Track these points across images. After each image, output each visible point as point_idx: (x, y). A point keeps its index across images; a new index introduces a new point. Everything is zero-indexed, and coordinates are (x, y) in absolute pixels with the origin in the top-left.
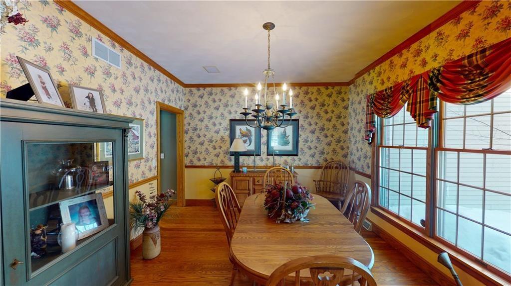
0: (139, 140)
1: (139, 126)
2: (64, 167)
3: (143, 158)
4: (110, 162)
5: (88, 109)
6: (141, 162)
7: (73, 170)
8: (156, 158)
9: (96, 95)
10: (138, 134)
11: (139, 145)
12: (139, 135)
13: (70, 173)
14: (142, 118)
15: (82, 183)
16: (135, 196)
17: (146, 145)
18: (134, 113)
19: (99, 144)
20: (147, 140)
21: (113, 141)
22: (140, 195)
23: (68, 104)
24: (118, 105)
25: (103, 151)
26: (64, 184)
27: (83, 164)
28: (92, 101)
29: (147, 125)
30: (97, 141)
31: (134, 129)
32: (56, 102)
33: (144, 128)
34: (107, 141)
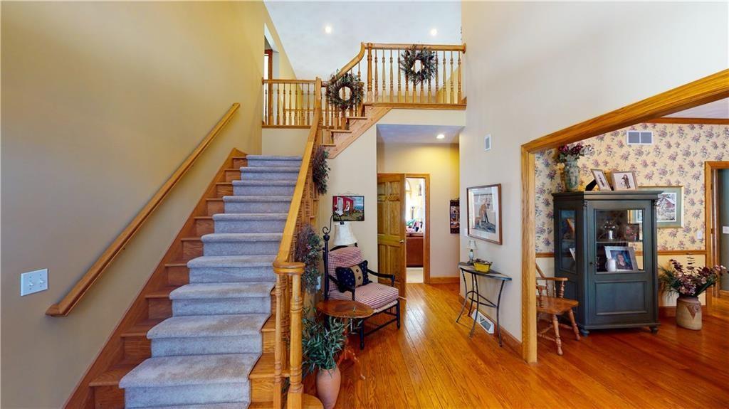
0: (675, 207)
1: (675, 194)
2: (607, 225)
3: (681, 227)
4: (641, 226)
5: (624, 189)
6: (677, 231)
7: (614, 227)
8: (703, 230)
9: (630, 176)
10: (673, 201)
11: (675, 213)
12: (675, 203)
13: (612, 230)
14: (680, 185)
15: (618, 235)
16: (670, 265)
17: (686, 213)
18: (669, 181)
19: (632, 211)
20: (686, 208)
21: (643, 209)
22: (675, 263)
23: (612, 189)
24: (649, 177)
25: (636, 217)
26: (608, 235)
27: (619, 224)
28: (626, 180)
29: (688, 192)
30: (630, 209)
31: (669, 197)
32: (607, 188)
33: (683, 195)
34: (639, 209)
